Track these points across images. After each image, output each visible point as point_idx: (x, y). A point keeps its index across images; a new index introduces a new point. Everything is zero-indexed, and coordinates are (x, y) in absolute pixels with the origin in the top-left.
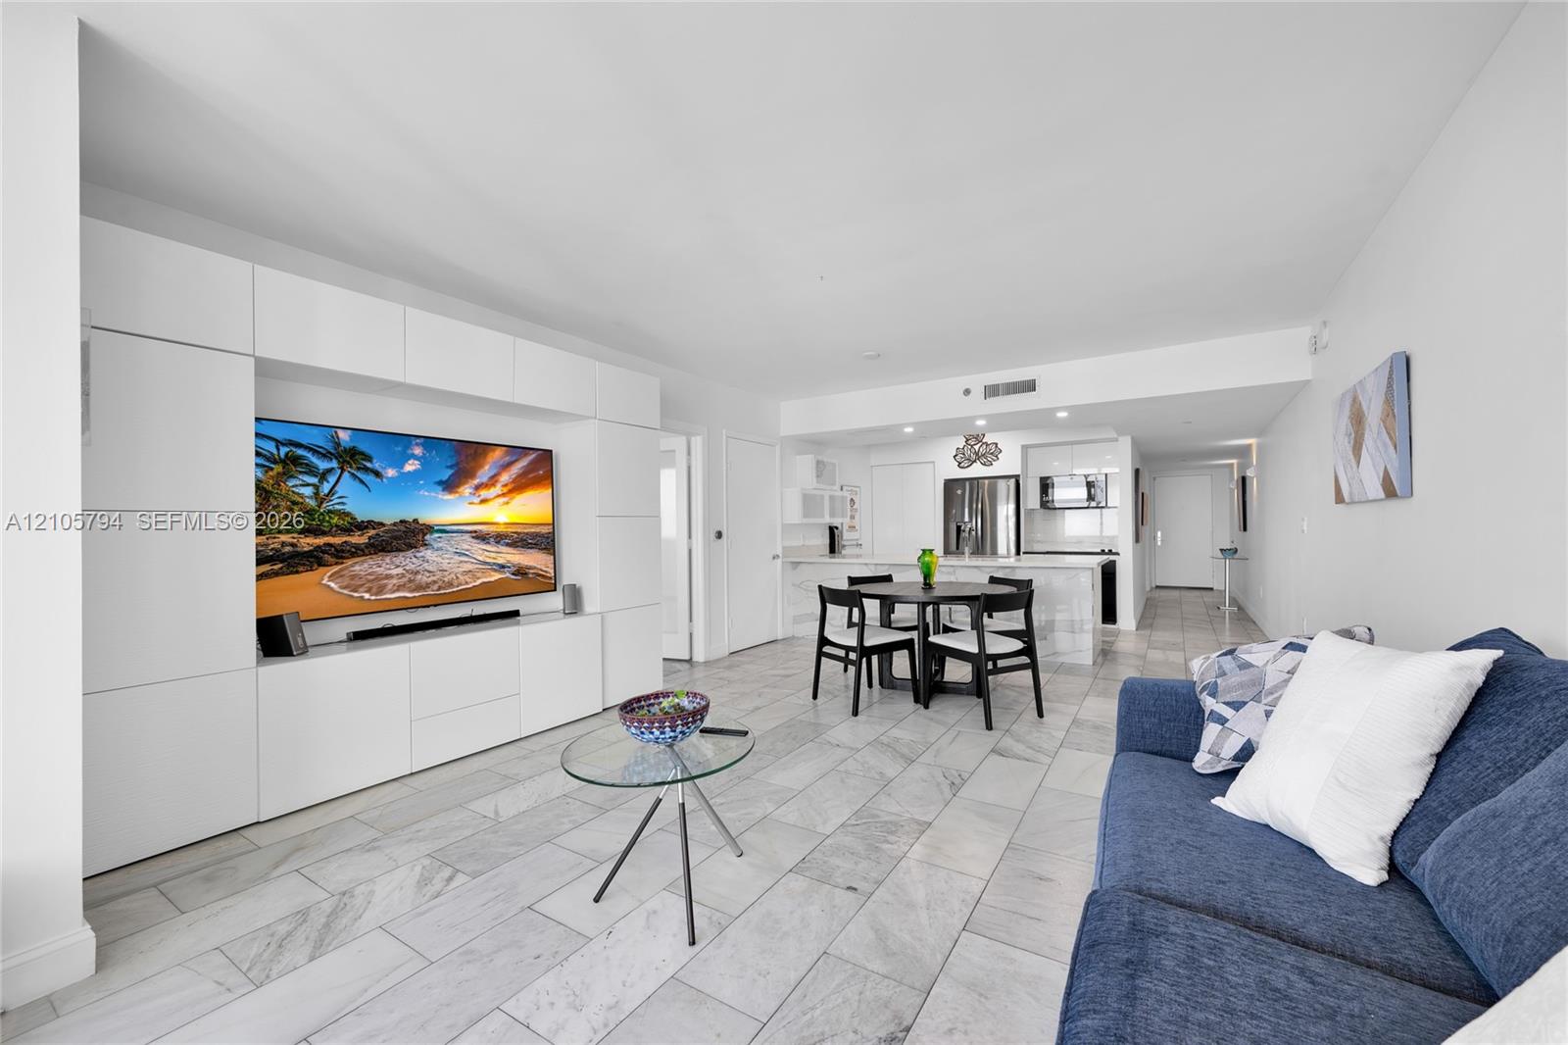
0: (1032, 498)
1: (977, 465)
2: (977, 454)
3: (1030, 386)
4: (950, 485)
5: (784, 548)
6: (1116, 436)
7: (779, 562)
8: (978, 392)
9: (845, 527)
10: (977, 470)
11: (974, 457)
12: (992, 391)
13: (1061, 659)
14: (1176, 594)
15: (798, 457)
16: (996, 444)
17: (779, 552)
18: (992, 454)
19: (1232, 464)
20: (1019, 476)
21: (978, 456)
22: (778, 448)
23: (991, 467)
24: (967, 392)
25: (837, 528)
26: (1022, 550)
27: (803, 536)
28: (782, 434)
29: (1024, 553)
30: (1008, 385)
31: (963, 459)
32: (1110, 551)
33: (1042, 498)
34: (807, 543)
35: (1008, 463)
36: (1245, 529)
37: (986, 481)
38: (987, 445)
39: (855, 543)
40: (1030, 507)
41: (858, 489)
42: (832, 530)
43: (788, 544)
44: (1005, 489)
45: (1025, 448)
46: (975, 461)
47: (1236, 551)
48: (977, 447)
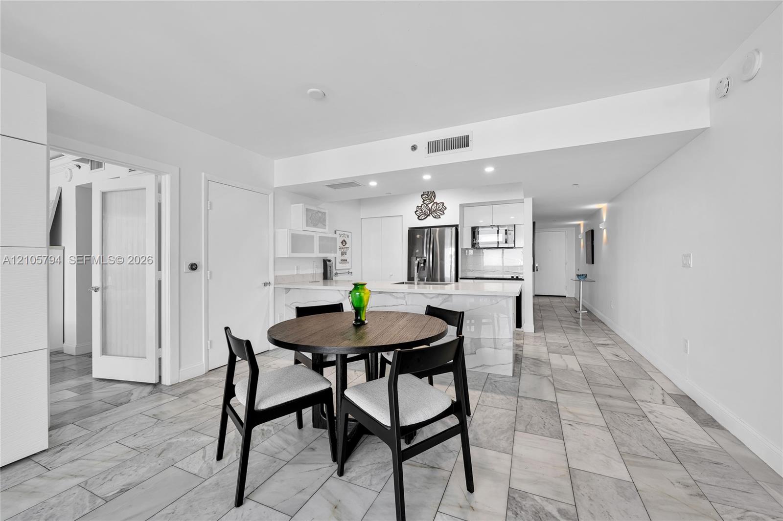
0: (466, 241)
1: (430, 218)
2: (430, 210)
3: (463, 142)
4: (413, 233)
5: (276, 277)
6: (523, 198)
7: (271, 287)
8: (423, 148)
9: (338, 260)
10: (430, 221)
11: (428, 212)
12: (434, 147)
13: (488, 371)
14: (547, 300)
15: (292, 205)
16: (443, 203)
17: (271, 280)
18: (440, 210)
19: (579, 225)
20: (458, 225)
21: (431, 212)
22: (271, 196)
23: (439, 219)
24: (414, 148)
25: (330, 261)
26: (460, 276)
27: (297, 267)
28: (275, 186)
29: (461, 278)
30: (446, 141)
31: (422, 214)
32: (517, 277)
33: (473, 241)
34: (301, 272)
35: (450, 217)
36: (593, 263)
37: (438, 229)
38: (437, 204)
39: (347, 271)
40: (465, 247)
41: (349, 234)
42: (326, 262)
43: (280, 273)
44: (449, 234)
45: (462, 206)
46: (429, 215)
47: (585, 276)
48: (430, 206)
